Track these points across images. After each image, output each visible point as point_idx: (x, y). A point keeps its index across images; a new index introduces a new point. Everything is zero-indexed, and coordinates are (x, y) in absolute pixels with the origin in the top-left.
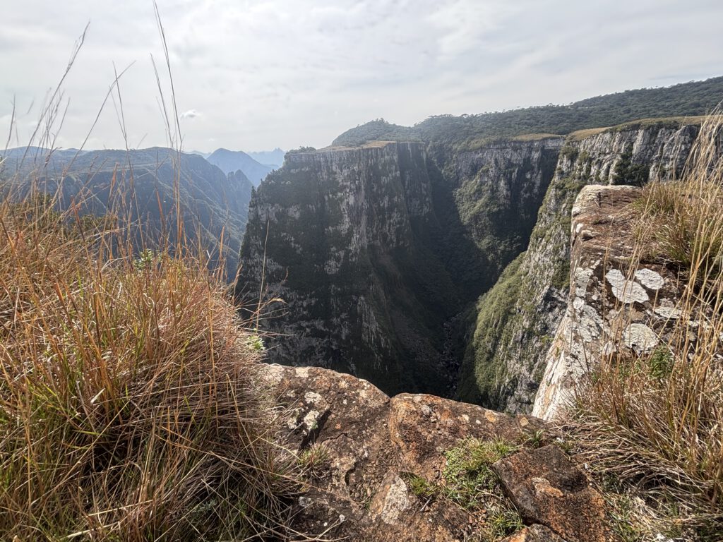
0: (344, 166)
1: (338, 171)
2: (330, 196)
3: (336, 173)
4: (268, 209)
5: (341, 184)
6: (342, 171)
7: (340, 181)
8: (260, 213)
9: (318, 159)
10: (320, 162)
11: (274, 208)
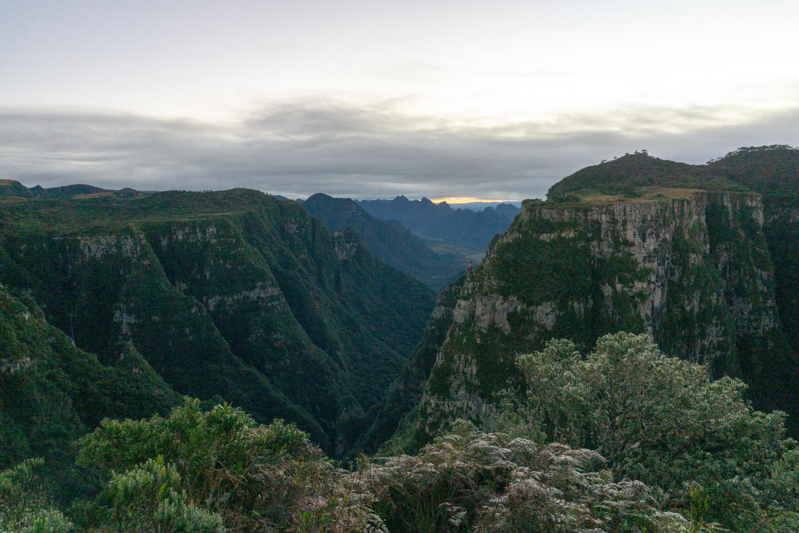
0: (649, 231)
1: (638, 240)
2: (619, 286)
3: (632, 244)
4: (493, 306)
5: (641, 265)
6: (644, 240)
7: (640, 259)
8: (478, 312)
9: (595, 217)
10: (598, 223)
11: (506, 304)
